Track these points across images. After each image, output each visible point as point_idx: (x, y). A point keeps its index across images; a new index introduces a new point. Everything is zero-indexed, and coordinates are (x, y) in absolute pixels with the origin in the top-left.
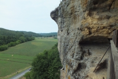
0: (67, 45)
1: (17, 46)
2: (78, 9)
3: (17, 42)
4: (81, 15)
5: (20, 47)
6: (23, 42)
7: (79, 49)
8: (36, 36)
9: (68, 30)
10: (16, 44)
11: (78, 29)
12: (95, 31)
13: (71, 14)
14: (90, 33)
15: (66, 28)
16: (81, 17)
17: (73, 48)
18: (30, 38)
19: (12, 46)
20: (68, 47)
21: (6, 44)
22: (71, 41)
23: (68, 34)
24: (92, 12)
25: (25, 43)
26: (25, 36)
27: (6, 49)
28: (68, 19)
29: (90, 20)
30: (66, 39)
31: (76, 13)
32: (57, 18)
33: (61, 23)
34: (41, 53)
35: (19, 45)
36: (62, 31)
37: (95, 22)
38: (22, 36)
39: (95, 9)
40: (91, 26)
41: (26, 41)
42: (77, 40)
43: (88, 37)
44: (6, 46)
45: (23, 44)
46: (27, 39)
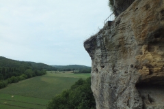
0: (115, 88)
1: (20, 82)
2: (130, 41)
3: (21, 77)
4: (135, 49)
5: (24, 84)
6: (29, 77)
7: (137, 94)
8: (49, 70)
9: (114, 67)
10: (20, 80)
11: (132, 66)
12: (158, 70)
13: (119, 46)
14: (151, 72)
15: (111, 64)
16: (136, 51)
17: (127, 92)
18: (39, 72)
19: (13, 82)
20: (117, 90)
21: (5, 79)
22: (121, 82)
23: (114, 72)
24: (152, 47)
25: (32, 78)
26: (33, 69)
27: (5, 86)
28: (114, 52)
29: (149, 56)
30: (111, 78)
31: (127, 46)
32: (94, 49)
33: (102, 56)
34: (59, 94)
35: (23, 81)
36: (103, 67)
37: (158, 59)
38: (28, 68)
39: (155, 43)
40: (153, 64)
41: (34, 76)
42: (132, 81)
43: (147, 77)
44: (5, 82)
45: (29, 79)
46: (36, 73)
